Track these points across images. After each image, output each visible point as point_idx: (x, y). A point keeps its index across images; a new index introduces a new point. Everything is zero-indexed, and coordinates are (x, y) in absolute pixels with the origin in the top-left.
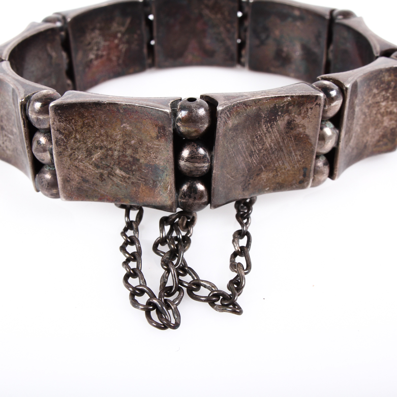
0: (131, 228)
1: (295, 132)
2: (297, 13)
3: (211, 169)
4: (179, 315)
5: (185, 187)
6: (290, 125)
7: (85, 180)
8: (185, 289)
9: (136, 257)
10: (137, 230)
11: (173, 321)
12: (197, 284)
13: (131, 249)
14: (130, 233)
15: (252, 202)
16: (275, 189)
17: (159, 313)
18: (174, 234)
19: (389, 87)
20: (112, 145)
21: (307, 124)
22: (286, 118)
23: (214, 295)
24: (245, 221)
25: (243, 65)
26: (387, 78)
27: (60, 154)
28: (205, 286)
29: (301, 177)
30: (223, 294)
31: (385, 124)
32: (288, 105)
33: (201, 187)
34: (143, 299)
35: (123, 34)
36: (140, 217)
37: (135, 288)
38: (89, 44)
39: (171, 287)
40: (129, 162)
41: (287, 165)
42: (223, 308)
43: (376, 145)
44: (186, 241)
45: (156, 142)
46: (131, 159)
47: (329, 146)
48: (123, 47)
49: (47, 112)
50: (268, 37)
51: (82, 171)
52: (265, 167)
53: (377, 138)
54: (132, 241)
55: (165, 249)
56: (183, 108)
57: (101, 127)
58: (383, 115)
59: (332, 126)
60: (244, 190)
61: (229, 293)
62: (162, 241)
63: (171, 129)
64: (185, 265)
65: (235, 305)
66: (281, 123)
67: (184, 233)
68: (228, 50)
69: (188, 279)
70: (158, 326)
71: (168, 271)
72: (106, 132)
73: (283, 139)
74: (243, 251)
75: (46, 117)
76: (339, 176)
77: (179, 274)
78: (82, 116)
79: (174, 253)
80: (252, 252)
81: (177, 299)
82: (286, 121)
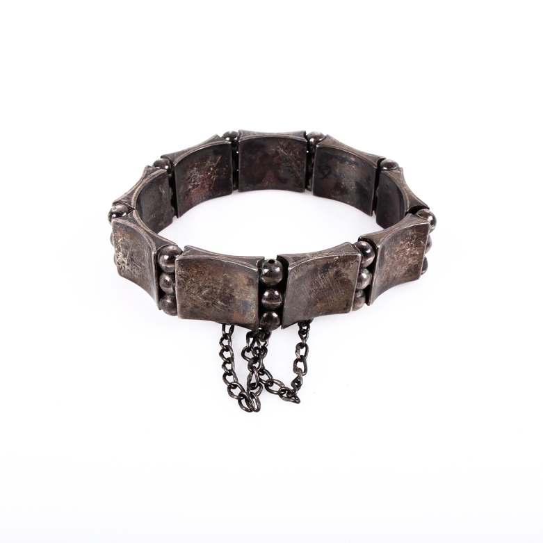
0: (226, 339)
1: (340, 278)
2: (353, 159)
3: (282, 305)
4: (259, 403)
5: (265, 315)
6: (338, 274)
7: (196, 307)
8: (263, 385)
9: (230, 360)
10: (230, 341)
11: (256, 407)
12: (271, 382)
13: (227, 355)
14: (225, 342)
15: (310, 321)
16: (326, 314)
17: (247, 401)
18: (256, 345)
19: (413, 239)
20: (216, 286)
21: (349, 273)
22: (335, 269)
23: (282, 390)
24: (304, 336)
25: (310, 190)
26: (410, 233)
27: (180, 290)
28: (277, 384)
29: (345, 306)
30: (288, 390)
31: (410, 262)
32: (336, 262)
33: (275, 315)
34: (237, 391)
35: (215, 168)
36: (232, 330)
37: (231, 384)
38: (189, 178)
39: (254, 384)
40: (228, 297)
41: (334, 298)
42: (288, 399)
43: (403, 277)
44: (264, 350)
45: (247, 287)
46: (229, 296)
47: (365, 284)
48: (214, 178)
49: (173, 263)
50: (329, 173)
51: (195, 301)
52: (320, 300)
53: (403, 272)
54: (227, 348)
55: (250, 355)
56: (265, 267)
57: (210, 274)
58: (408, 257)
59: (367, 272)
60: (304, 315)
61: (292, 388)
62: (248, 349)
63: (257, 281)
64: (263, 368)
65: (296, 397)
66: (332, 272)
67: (262, 344)
68: (297, 179)
69: (265, 378)
70: (247, 410)
71: (253, 372)
72: (213, 278)
73: (333, 282)
74: (302, 359)
75: (172, 266)
76: (372, 302)
77: (259, 374)
78: (197, 267)
79: (256, 360)
80: (308, 360)
81: (258, 392)
82: (334, 272)
